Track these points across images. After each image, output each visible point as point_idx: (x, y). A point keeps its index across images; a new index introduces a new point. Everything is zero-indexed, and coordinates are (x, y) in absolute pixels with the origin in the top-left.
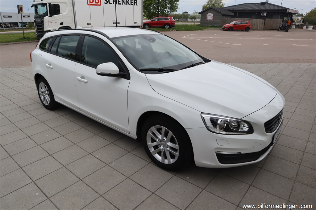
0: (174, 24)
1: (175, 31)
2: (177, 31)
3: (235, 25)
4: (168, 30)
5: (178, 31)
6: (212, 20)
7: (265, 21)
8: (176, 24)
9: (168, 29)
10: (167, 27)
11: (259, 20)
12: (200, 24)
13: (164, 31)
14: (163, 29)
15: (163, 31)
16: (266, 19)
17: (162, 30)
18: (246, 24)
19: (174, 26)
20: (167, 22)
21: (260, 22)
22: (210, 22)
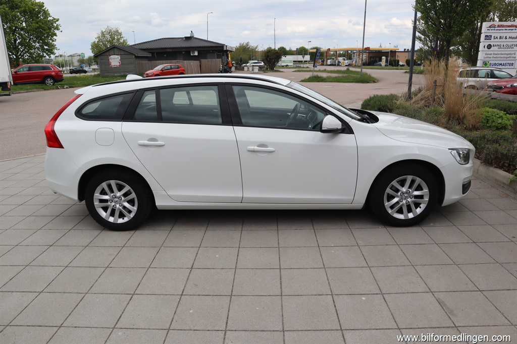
0: (62, 76)
1: (67, 88)
2: (70, 87)
3: (163, 71)
4: (55, 87)
5: (72, 87)
6: (120, 66)
7: (200, 62)
8: (64, 75)
9: (53, 85)
10: (49, 82)
11: (193, 61)
12: (99, 73)
13: (48, 90)
14: (44, 86)
15: (45, 90)
16: (202, 60)
17: (43, 88)
18: (178, 68)
19: (61, 80)
20: (47, 73)
21: (194, 64)
22: (116, 69)
